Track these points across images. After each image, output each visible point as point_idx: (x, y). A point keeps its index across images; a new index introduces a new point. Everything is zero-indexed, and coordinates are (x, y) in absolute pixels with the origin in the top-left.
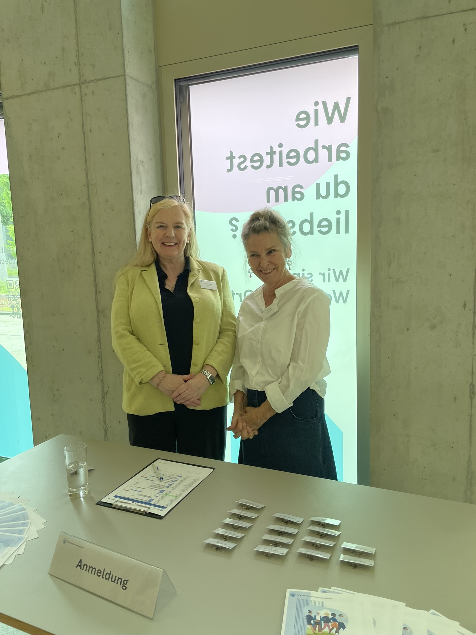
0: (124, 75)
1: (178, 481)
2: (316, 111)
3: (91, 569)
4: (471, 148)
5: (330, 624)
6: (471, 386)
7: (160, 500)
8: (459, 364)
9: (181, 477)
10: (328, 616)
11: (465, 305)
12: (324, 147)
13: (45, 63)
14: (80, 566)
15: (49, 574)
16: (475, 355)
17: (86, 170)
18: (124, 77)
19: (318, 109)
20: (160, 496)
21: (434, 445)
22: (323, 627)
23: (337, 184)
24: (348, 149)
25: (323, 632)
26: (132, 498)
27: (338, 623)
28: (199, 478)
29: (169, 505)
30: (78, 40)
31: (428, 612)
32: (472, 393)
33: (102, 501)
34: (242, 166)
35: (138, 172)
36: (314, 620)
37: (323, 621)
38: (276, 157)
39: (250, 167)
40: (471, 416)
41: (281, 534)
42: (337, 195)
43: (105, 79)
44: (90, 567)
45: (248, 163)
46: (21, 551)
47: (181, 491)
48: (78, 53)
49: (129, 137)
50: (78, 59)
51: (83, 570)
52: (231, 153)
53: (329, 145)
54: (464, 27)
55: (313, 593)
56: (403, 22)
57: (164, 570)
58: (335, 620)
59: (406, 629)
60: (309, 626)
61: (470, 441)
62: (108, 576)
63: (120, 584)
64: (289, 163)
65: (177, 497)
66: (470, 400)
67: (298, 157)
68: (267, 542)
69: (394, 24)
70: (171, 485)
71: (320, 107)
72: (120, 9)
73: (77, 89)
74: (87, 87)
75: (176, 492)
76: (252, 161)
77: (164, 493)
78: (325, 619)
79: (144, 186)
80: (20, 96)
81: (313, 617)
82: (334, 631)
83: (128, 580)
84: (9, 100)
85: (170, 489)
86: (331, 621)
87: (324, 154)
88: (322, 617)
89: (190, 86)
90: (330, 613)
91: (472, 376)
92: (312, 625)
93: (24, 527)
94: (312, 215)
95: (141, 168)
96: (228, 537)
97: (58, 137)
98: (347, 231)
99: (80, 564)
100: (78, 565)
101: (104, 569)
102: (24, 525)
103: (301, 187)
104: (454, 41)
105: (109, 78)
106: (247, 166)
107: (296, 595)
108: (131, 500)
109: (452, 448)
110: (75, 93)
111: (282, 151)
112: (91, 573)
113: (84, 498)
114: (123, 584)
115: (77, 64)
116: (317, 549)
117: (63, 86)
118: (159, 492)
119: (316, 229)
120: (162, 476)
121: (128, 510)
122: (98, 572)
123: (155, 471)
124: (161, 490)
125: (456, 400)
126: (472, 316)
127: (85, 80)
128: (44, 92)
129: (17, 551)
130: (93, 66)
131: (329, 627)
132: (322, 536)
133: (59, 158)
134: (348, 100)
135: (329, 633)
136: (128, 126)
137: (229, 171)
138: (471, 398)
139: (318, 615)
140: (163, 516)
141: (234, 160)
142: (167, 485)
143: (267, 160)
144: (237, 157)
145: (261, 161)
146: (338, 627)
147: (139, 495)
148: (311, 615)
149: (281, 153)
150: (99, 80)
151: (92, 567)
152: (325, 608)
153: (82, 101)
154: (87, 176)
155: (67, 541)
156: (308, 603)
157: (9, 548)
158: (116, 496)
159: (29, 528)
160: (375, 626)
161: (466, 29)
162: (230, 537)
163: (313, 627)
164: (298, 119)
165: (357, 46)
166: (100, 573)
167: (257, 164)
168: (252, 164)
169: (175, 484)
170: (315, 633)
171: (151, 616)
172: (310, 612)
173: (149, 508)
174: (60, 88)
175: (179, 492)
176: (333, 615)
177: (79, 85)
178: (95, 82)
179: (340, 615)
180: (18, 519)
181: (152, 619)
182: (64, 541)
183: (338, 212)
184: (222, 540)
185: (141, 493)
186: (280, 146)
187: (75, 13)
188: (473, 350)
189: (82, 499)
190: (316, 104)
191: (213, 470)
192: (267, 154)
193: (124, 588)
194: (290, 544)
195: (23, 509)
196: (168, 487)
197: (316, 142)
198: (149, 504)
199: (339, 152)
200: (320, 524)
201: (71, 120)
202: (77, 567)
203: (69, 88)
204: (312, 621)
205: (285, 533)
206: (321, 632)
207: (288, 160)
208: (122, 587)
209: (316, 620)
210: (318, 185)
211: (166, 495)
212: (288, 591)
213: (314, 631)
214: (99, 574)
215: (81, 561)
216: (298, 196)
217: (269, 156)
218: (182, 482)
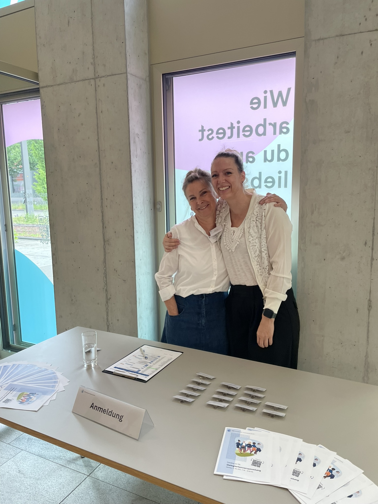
0: (126, 73)
1: (158, 360)
2: (265, 98)
3: (99, 409)
4: (373, 130)
5: (251, 448)
6: (369, 301)
7: (145, 371)
8: (361, 286)
9: (159, 357)
10: (251, 444)
11: (366, 243)
12: (270, 124)
13: (70, 63)
14: (93, 407)
15: (72, 412)
16: (372, 280)
17: (98, 140)
18: (126, 74)
19: (266, 96)
20: (145, 369)
21: (341, 343)
22: (246, 450)
23: (279, 151)
24: (288, 126)
25: (246, 452)
26: (126, 369)
27: (256, 448)
28: (172, 358)
29: (151, 374)
30: (94, 47)
31: (317, 445)
32: (370, 306)
33: (106, 370)
34: (210, 137)
35: (134, 142)
36: (241, 445)
37: (247, 447)
38: (235, 131)
39: (216, 137)
40: (369, 323)
41: (225, 395)
42: (279, 159)
43: (113, 75)
44: (99, 408)
45: (214, 135)
46: (54, 398)
47: (159, 366)
48: (93, 56)
49: (129, 117)
50: (94, 61)
51: (94, 409)
52: (202, 127)
53: (274, 123)
54: (370, 43)
55: (242, 430)
56: (326, 38)
57: (146, 410)
58: (254, 446)
59: (301, 454)
60: (237, 449)
61: (368, 340)
62: (111, 413)
63: (118, 419)
64: (244, 135)
65: (157, 369)
66: (368, 311)
67: (251, 131)
68: (215, 399)
69: (319, 40)
70: (152, 362)
71: (268, 95)
72: (124, 25)
73: (92, 82)
74: (100, 80)
75: (157, 366)
76: (217, 133)
77: (148, 366)
78: (249, 445)
79: (139, 152)
80: (52, 86)
81: (241, 444)
82: (253, 453)
83: (123, 416)
84: (44, 89)
85: (151, 364)
86: (252, 447)
87: (270, 129)
88: (246, 444)
89: (174, 78)
90: (252, 442)
91: (370, 294)
92: (239, 449)
93: (55, 383)
94: (260, 173)
95: (137, 139)
96: (190, 395)
97: (79, 116)
98: (286, 186)
99: (92, 406)
100: (91, 406)
101: (108, 409)
102: (55, 382)
103: (253, 153)
104: (362, 53)
105: (115, 75)
106: (214, 137)
107: (231, 431)
108: (125, 370)
109: (355, 345)
110: (91, 85)
111: (239, 126)
112: (100, 411)
113: (94, 368)
114: (120, 419)
115: (93, 64)
116: (248, 405)
117: (82, 79)
118: (145, 366)
119: (263, 184)
120: (146, 356)
121: (124, 376)
122: (104, 411)
123: (142, 352)
124: (146, 364)
125: (358, 311)
126: (371, 251)
127: (99, 76)
128: (69, 84)
129: (51, 398)
130: (104, 65)
131: (250, 450)
132: (253, 397)
133: (79, 131)
134: (289, 90)
135: (250, 453)
136: (128, 110)
137: (200, 140)
138: (369, 310)
139: (244, 443)
140: (146, 380)
141: (204, 132)
142: (150, 361)
143: (228, 132)
144: (206, 130)
145: (224, 133)
146: (256, 450)
147: (131, 367)
148: (240, 443)
149: (238, 128)
150: (108, 76)
151: (100, 408)
152: (249, 439)
153: (96, 91)
154: (98, 144)
155: (84, 391)
156: (239, 435)
157: (46, 396)
158: (115, 367)
159: (58, 385)
160: (280, 451)
161: (371, 45)
162: (191, 395)
163: (240, 449)
164: (252, 103)
165: (295, 52)
166: (106, 411)
167: (221, 136)
168: (217, 135)
169: (155, 361)
170: (241, 453)
171: (137, 438)
172: (239, 441)
173: (137, 376)
174: (81, 81)
175: (158, 367)
176: (254, 443)
177: (94, 79)
178: (106, 77)
179: (258, 444)
180: (51, 379)
181: (137, 440)
182: (83, 391)
183: (280, 172)
184: (185, 396)
185: (132, 366)
186: (239, 122)
187: (92, 27)
188: (371, 276)
189: (93, 368)
190: (265, 92)
191: (182, 353)
192: (229, 128)
193: (120, 421)
194: (230, 401)
195: (54, 373)
196: (151, 363)
197: (265, 120)
198: (137, 373)
199: (281, 128)
200: (252, 390)
201: (88, 104)
202: (90, 408)
203: (86, 81)
204: (240, 446)
205: (228, 394)
206: (245, 452)
207: (243, 133)
208: (119, 420)
209: (242, 445)
210: (265, 152)
211: (149, 368)
212: (226, 428)
213: (240, 451)
214: (104, 412)
215: (93, 404)
216: (251, 160)
217: (230, 130)
218: (160, 360)
